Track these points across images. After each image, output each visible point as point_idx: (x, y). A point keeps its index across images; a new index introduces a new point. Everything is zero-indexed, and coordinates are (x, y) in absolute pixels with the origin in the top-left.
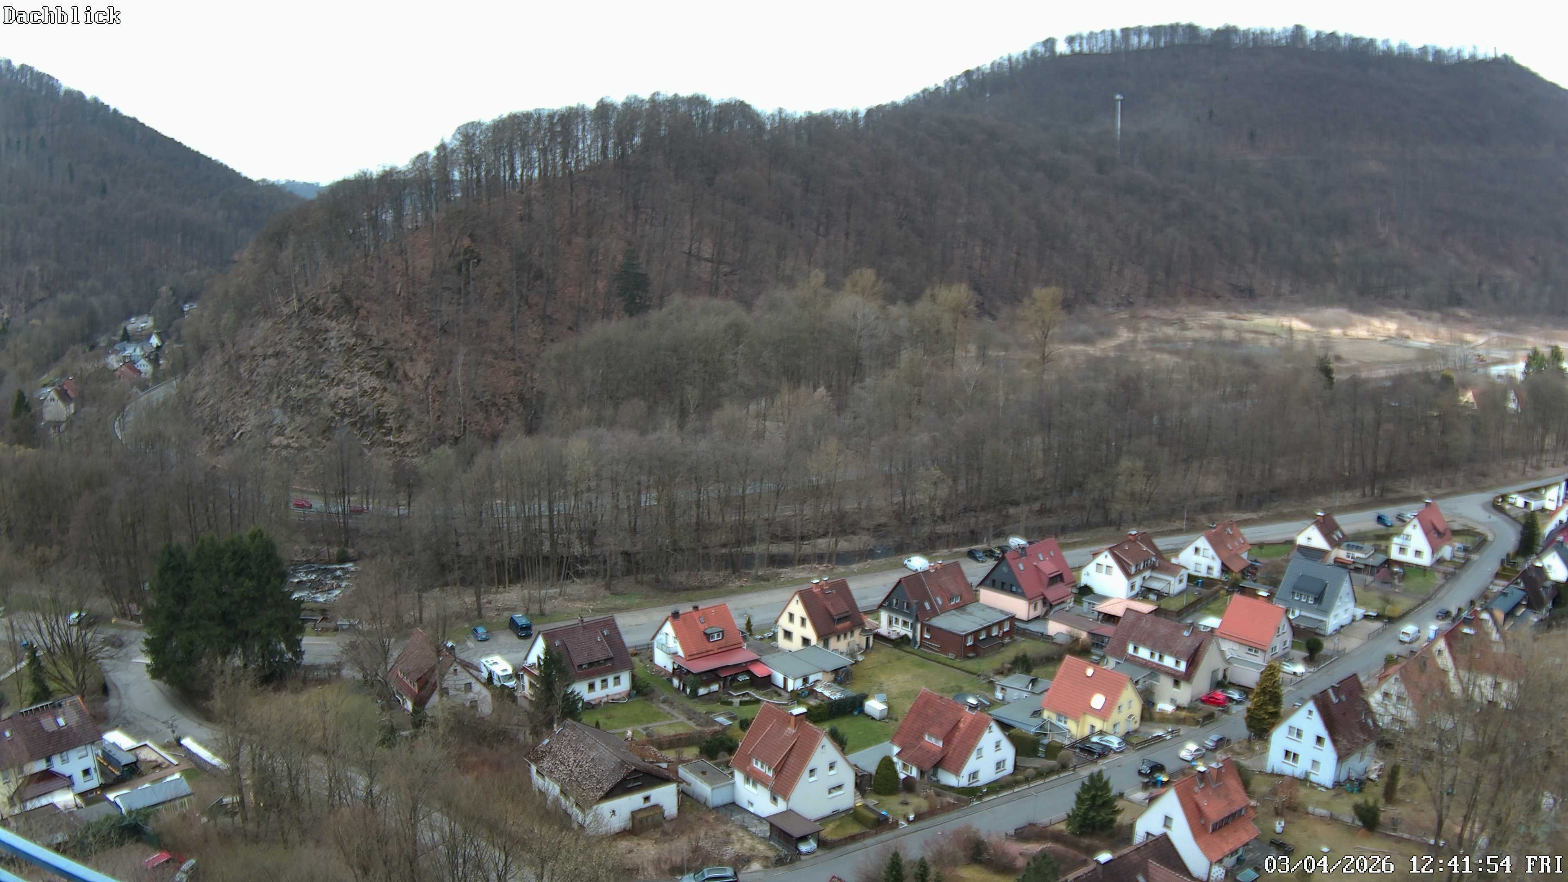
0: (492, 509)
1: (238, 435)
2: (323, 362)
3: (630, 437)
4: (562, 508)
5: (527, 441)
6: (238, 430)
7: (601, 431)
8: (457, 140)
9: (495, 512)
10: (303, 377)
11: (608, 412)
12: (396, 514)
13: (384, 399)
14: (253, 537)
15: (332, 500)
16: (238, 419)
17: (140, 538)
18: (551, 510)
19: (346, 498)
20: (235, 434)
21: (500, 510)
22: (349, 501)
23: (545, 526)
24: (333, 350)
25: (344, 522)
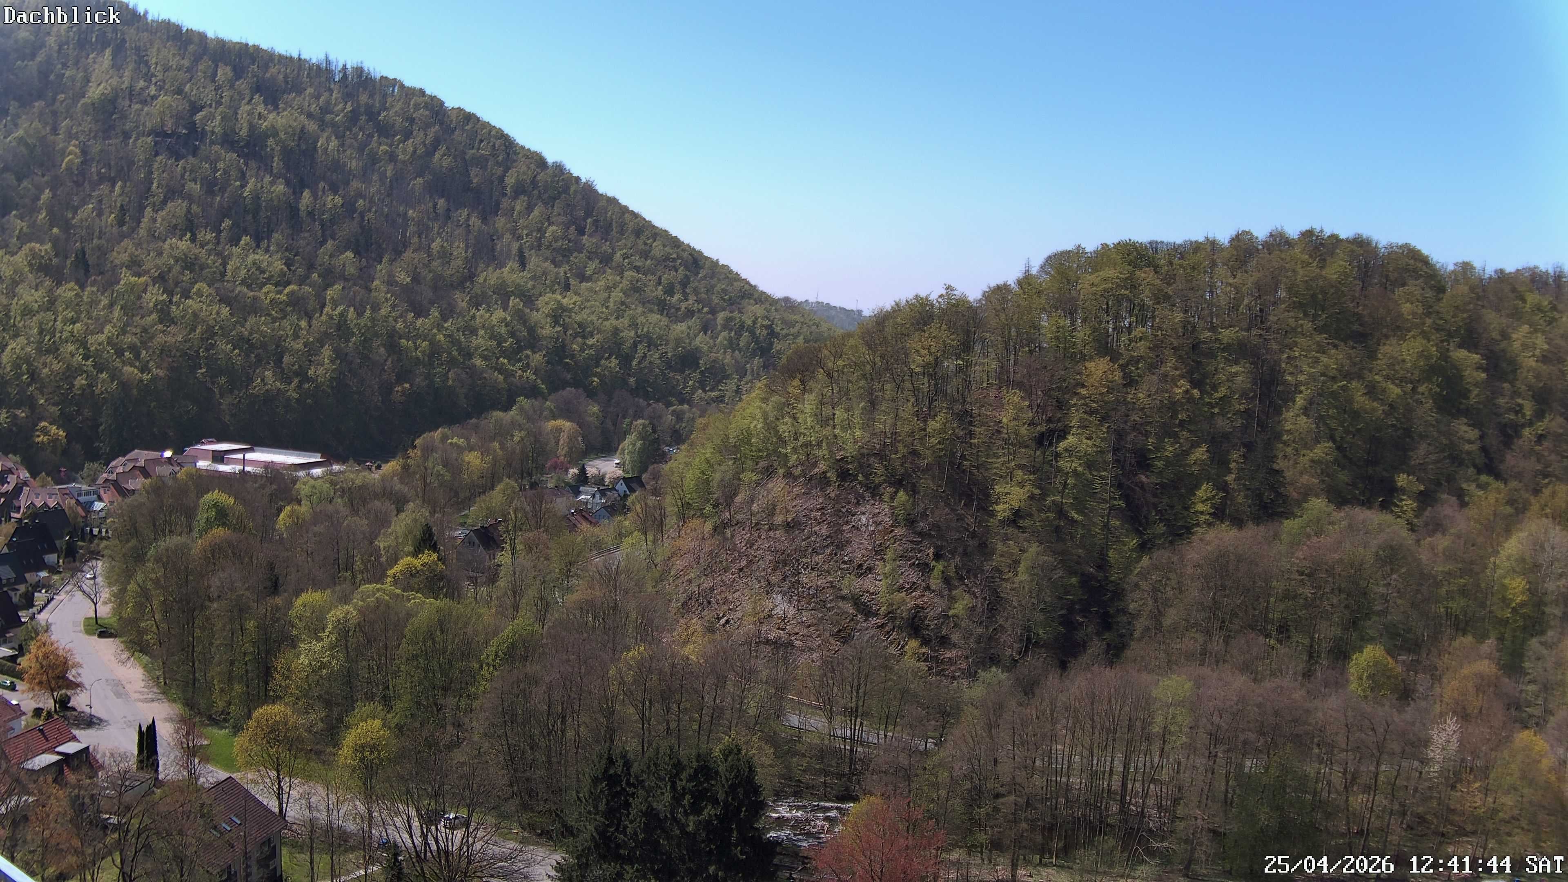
0: (1050, 758)
1: (723, 621)
2: (848, 542)
3: (1240, 681)
4: (1140, 765)
5: (1109, 673)
6: (723, 617)
7: (1206, 671)
8: (1047, 273)
9: (1054, 761)
10: (818, 558)
11: (1216, 645)
12: (922, 748)
13: (925, 599)
14: (727, 753)
15: (838, 719)
16: (726, 601)
17: (570, 734)
18: (1126, 766)
19: (859, 720)
20: (719, 619)
21: (1060, 760)
22: (861, 724)
23: (1116, 785)
24: (863, 529)
25: (851, 750)
